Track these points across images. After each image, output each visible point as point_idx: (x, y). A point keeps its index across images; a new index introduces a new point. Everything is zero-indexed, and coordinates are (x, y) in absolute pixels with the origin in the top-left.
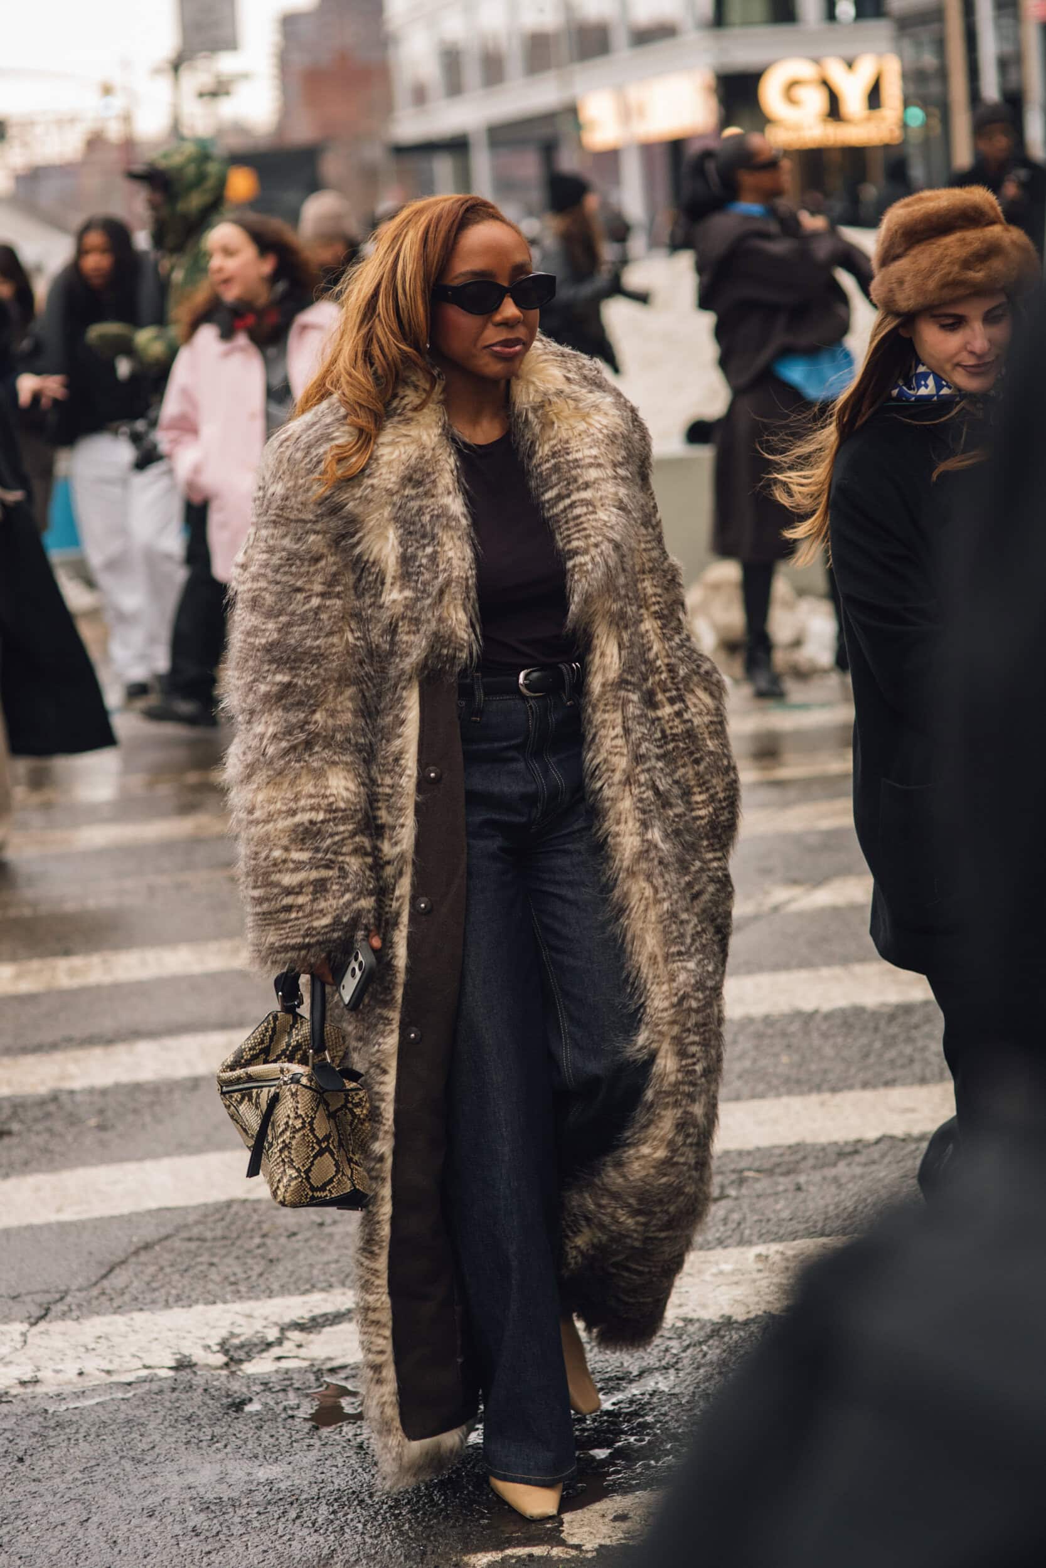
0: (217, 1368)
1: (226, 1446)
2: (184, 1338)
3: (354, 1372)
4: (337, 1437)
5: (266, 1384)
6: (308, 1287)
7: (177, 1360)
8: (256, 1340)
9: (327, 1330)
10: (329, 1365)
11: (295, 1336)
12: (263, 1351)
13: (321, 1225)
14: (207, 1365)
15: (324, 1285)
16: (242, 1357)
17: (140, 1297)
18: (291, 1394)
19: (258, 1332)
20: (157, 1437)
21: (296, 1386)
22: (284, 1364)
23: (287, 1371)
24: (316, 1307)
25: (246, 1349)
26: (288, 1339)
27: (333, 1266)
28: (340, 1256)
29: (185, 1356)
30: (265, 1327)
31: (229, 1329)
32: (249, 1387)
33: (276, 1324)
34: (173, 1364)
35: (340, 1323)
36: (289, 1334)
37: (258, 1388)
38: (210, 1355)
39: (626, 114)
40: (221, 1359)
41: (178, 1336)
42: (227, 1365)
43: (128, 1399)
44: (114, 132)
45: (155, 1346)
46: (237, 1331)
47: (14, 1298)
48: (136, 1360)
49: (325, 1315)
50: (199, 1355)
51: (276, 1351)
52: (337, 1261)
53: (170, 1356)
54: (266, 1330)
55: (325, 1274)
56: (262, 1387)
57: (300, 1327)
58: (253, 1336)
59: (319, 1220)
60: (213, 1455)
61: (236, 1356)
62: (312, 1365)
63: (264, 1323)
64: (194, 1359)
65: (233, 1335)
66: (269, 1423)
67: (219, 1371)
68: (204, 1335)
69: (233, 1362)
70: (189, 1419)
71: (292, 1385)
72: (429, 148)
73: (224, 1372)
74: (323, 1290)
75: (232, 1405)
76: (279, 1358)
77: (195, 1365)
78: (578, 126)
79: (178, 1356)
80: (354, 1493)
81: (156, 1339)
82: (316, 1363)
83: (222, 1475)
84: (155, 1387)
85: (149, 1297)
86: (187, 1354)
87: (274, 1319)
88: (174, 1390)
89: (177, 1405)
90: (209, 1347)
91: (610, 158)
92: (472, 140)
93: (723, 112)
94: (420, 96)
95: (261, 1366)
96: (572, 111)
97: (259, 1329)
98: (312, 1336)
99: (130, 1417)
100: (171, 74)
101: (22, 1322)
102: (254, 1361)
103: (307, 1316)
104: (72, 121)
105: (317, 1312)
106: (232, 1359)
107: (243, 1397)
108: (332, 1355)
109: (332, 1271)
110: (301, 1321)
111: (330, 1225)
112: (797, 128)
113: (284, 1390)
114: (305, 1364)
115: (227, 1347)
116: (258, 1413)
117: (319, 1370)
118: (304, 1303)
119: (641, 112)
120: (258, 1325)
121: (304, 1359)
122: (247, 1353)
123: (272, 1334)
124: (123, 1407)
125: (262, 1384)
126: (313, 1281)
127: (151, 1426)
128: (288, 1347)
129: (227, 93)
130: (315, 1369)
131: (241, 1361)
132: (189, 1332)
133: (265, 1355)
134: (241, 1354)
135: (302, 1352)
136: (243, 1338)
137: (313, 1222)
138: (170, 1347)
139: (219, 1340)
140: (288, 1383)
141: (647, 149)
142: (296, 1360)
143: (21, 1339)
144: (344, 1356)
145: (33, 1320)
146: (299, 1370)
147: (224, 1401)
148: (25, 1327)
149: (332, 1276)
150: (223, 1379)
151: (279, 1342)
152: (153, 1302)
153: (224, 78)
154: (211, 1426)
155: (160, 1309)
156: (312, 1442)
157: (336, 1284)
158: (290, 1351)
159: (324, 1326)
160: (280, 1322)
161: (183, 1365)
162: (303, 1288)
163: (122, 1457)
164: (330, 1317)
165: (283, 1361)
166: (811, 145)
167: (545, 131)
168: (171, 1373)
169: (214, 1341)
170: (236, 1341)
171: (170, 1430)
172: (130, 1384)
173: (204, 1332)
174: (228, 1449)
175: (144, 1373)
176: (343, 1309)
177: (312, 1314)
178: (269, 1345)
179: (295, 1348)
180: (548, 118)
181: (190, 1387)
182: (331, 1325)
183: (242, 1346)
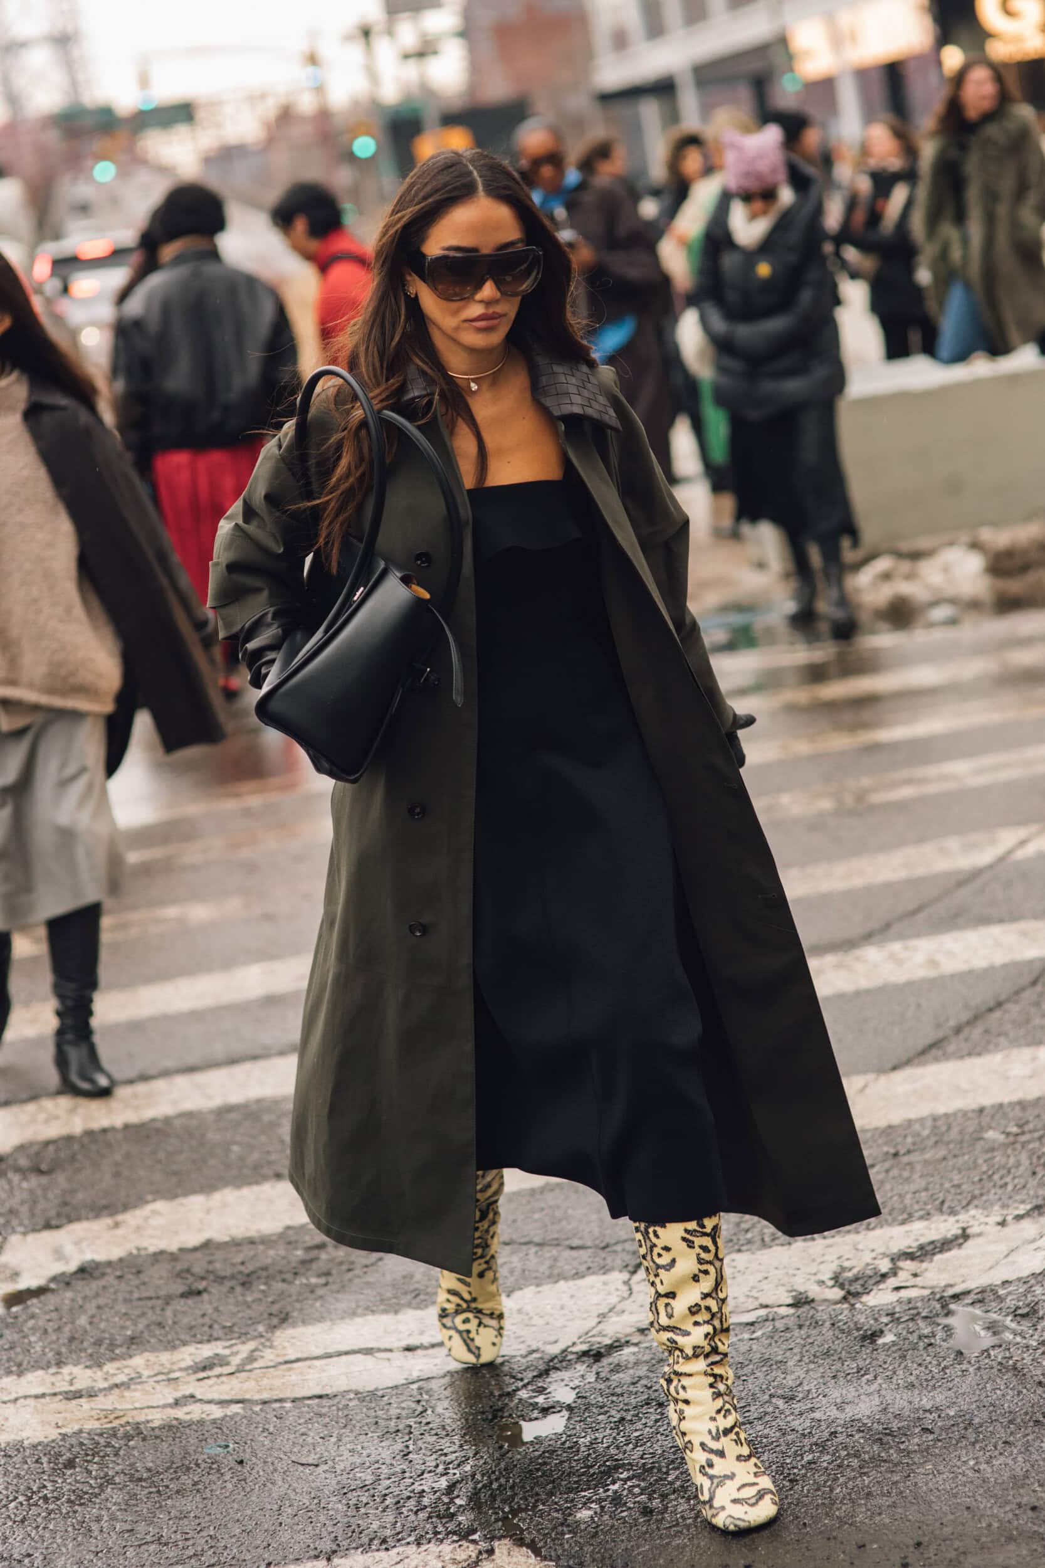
0: (836, 1303)
1: (875, 1377)
2: (795, 1275)
3: (979, 1296)
4: (987, 1361)
5: (893, 1314)
6: (905, 1216)
7: (794, 1297)
8: (869, 1272)
9: (938, 1257)
10: (951, 1292)
11: (908, 1265)
12: (878, 1282)
13: (896, 1155)
14: (826, 1300)
15: (921, 1213)
16: (860, 1290)
17: (734, 1238)
18: (921, 1324)
19: (868, 1265)
20: (800, 1373)
21: (923, 1314)
22: (904, 1294)
23: (909, 1301)
24: (922, 1235)
25: (861, 1282)
26: (901, 1269)
27: (923, 1194)
28: (928, 1184)
29: (801, 1293)
30: (875, 1259)
31: (837, 1263)
32: (876, 1320)
33: (884, 1255)
34: (790, 1301)
35: (950, 1250)
36: (901, 1264)
37: (885, 1320)
38: (827, 1290)
39: (837, 40)
40: (837, 1293)
41: (787, 1274)
42: (845, 1298)
43: (757, 1339)
44: (306, 104)
45: (765, 1285)
46: (847, 1264)
47: (604, 1248)
48: (750, 1300)
49: (932, 1242)
50: (814, 1291)
51: (892, 1282)
52: (926, 1189)
53: (786, 1294)
54: (876, 1262)
55: (918, 1202)
56: (889, 1319)
57: (910, 1256)
58: (865, 1268)
59: (892, 1151)
60: (866, 1387)
61: (852, 1289)
62: (932, 1293)
63: (873, 1255)
64: (811, 1295)
65: (843, 1269)
66: (910, 1352)
67: (839, 1306)
68: (814, 1271)
69: (850, 1296)
70: (827, 1354)
71: (918, 1314)
72: (633, 93)
73: (846, 1306)
74: (921, 1218)
75: (864, 1338)
76: (898, 1289)
77: (813, 1301)
78: (790, 57)
79: (794, 1294)
80: (1026, 1413)
81: (766, 1278)
82: (937, 1290)
83: (884, 1406)
84: (780, 1325)
85: (743, 1238)
86: (803, 1291)
87: (882, 1250)
88: (800, 1327)
89: (810, 1341)
90: (823, 1282)
91: (825, 87)
92: (678, 81)
93: (938, 29)
94: (620, 41)
95: (880, 1298)
96: (782, 41)
97: (869, 1260)
98: (925, 1265)
99: (766, 1356)
100: (362, 40)
101: (621, 1271)
102: (872, 1293)
103: (915, 1244)
104: (263, 96)
105: (923, 1240)
106: (849, 1293)
107: (873, 1329)
108: (952, 1282)
109: (924, 1199)
110: (910, 1250)
111: (904, 1154)
112: (1018, 39)
113: (912, 1319)
114: (927, 1292)
115: (841, 1280)
116: (894, 1343)
117: (942, 1298)
118: (907, 1232)
119: (853, 38)
120: (867, 1258)
121: (923, 1288)
122: (863, 1286)
123: (884, 1266)
124: (754, 1347)
125: (887, 1315)
126: (909, 1210)
127: (791, 1363)
128: (903, 1277)
129: (435, 53)
130: (938, 1296)
131: (857, 1295)
132: (798, 1269)
133: (882, 1286)
134: (857, 1287)
135: (918, 1281)
136: (855, 1271)
137: (887, 1153)
138: (783, 1285)
139: (831, 1275)
140: (914, 1312)
141: (862, 74)
142: (915, 1289)
143: (625, 1288)
144: (963, 1282)
145: (631, 1268)
146: (922, 1299)
147: (856, 1334)
148: (625, 1276)
149: (925, 1204)
150: (846, 1312)
151: (894, 1272)
152: (749, 1242)
153: (429, 38)
154: (854, 1359)
155: (759, 1249)
156: (964, 1367)
157: (932, 1212)
158: (907, 1281)
159: (934, 1254)
160: (888, 1252)
161: (800, 1302)
162: (900, 1218)
163: (772, 1396)
164: (939, 1245)
165: (903, 1291)
166: (1033, 55)
167: (754, 65)
168: (791, 1311)
169: (826, 1276)
170: (850, 1275)
171: (812, 1366)
172: (752, 1324)
173: (813, 1268)
174: (879, 1380)
175: (762, 1312)
176: (949, 1235)
177: (918, 1243)
178: (884, 1276)
179: (911, 1277)
180: (761, 50)
181: (817, 1324)
182: (941, 1252)
183: (856, 1279)
